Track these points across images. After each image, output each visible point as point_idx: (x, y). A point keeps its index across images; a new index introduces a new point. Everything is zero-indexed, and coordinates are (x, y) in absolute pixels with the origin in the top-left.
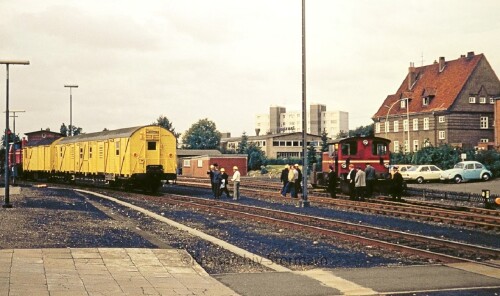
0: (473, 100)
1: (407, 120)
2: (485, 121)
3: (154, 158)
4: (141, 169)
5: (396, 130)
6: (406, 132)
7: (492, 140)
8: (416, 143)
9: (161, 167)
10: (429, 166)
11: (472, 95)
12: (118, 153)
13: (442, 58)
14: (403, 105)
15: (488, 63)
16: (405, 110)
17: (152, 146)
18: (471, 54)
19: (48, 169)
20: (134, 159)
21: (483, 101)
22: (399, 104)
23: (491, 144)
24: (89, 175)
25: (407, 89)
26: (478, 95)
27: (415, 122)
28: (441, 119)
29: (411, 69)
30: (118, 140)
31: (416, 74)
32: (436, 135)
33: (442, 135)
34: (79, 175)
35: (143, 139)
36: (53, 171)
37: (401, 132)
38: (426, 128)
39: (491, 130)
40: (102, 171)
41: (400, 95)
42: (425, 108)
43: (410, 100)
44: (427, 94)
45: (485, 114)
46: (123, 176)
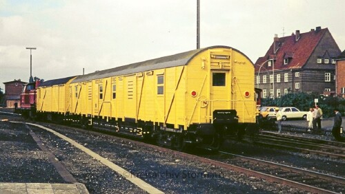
0: (320, 61)
1: (273, 75)
2: (328, 75)
3: (223, 99)
4: (203, 117)
5: (265, 82)
6: (272, 84)
7: (333, 89)
8: (278, 91)
9: (233, 112)
10: (291, 108)
11: (319, 57)
12: (161, 91)
13: (298, 31)
14: (270, 64)
15: (330, 34)
16: (271, 68)
17: (218, 79)
18: (319, 28)
19: (62, 110)
20: (193, 101)
21: (327, 61)
22: (267, 63)
23: (333, 92)
24: (112, 120)
25: (273, 54)
26: (323, 58)
27: (278, 76)
28: (297, 74)
29: (275, 39)
30: (160, 72)
31: (279, 42)
32: (293, 86)
33: (297, 86)
34: (98, 119)
35: (205, 68)
36: (68, 113)
37: (268, 83)
38: (286, 80)
39: (333, 82)
40: (132, 115)
41: (267, 57)
42: (286, 66)
43: (275, 61)
44: (287, 56)
45: (328, 71)
46: (172, 126)
